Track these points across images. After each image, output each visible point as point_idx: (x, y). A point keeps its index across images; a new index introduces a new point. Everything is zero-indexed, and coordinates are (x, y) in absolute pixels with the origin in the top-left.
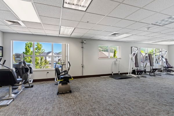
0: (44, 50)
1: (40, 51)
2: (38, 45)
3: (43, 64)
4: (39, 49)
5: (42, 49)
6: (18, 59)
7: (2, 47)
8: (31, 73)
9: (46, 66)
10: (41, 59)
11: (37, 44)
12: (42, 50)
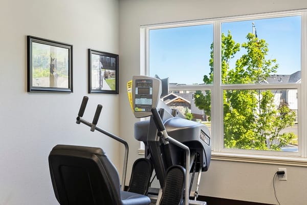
0: (273, 65)
1: (260, 70)
2: (250, 44)
3: (271, 124)
4: (256, 63)
5: (267, 58)
6: (144, 101)
7: (116, 56)
8: (199, 166)
9: (281, 132)
10: (264, 103)
11: (247, 41)
12: (268, 64)
